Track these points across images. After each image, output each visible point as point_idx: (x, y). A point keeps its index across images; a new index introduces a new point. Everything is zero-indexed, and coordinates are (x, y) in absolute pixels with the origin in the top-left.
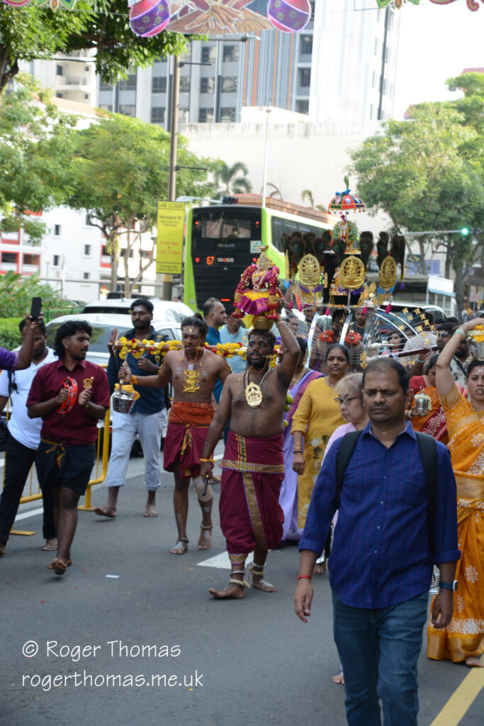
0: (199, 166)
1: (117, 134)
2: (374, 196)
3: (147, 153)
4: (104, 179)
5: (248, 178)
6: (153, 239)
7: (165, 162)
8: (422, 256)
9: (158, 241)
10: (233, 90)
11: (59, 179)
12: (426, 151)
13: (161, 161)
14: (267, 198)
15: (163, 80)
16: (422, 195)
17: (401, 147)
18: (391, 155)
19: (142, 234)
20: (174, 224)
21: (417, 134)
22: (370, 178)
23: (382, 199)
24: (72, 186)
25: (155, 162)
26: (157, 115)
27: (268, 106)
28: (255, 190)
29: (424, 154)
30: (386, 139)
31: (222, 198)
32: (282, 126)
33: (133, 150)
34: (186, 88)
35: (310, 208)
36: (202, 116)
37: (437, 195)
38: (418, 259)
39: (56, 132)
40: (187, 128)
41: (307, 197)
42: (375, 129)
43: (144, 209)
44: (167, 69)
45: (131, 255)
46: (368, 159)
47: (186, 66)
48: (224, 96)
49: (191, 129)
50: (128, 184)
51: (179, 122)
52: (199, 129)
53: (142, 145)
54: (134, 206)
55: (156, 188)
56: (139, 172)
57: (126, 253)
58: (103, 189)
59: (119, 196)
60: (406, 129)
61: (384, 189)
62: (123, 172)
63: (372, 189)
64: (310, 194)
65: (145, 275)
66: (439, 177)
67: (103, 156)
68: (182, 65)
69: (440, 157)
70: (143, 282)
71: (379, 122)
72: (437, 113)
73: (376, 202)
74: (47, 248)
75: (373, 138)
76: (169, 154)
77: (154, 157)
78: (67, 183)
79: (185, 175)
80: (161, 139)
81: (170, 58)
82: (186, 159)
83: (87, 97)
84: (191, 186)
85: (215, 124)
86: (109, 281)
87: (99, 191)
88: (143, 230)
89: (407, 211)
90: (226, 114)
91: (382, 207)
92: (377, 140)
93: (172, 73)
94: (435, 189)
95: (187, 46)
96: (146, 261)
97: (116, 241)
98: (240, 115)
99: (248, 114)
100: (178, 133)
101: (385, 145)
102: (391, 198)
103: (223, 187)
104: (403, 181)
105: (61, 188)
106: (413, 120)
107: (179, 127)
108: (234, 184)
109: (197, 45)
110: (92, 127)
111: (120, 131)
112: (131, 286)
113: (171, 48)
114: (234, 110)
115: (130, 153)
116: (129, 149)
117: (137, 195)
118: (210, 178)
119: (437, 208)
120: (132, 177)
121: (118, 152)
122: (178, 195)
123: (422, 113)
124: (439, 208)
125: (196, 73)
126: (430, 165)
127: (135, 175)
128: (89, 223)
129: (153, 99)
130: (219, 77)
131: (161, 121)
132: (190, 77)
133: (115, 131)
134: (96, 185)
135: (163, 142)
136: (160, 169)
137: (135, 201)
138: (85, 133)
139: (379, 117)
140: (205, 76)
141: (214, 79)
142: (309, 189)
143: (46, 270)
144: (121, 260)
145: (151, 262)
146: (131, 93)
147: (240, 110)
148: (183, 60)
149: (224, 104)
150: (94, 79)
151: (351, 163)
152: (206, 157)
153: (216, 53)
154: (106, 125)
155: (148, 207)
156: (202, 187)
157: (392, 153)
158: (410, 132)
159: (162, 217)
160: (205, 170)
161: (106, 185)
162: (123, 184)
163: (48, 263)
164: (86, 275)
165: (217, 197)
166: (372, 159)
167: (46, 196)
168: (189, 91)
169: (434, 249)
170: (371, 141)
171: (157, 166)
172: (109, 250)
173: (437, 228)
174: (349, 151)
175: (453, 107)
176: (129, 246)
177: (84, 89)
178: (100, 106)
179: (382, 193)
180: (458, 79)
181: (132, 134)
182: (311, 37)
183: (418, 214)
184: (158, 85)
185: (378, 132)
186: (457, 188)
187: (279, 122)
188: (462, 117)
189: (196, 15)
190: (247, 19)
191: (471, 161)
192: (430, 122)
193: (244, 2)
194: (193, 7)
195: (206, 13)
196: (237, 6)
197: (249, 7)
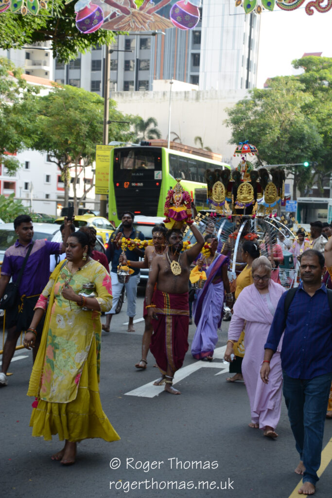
0: (124, 121)
1: (68, 99)
3: (88, 112)
4: (59, 130)
5: (158, 128)
6: (93, 170)
7: (101, 118)
9: (96, 172)
10: (147, 68)
11: (28, 130)
12: (279, 109)
13: (98, 117)
14: (171, 142)
15: (99, 62)
16: (277, 140)
17: (262, 107)
18: (255, 113)
19: (86, 168)
20: (107, 160)
21: (273, 98)
22: (241, 128)
24: (37, 134)
25: (94, 118)
26: (95, 86)
27: (171, 79)
28: (163, 137)
29: (278, 112)
30: (252, 102)
31: (140, 143)
32: (181, 93)
33: (78, 110)
34: (115, 66)
35: (200, 149)
36: (126, 87)
37: (287, 140)
40: (116, 95)
41: (198, 141)
42: (243, 94)
43: (86, 151)
44: (101, 55)
45: (78, 182)
46: (240, 115)
47: (115, 53)
48: (140, 72)
49: (118, 96)
50: (75, 133)
51: (110, 91)
52: (124, 95)
53: (84, 106)
54: (79, 148)
55: (95, 136)
56: (83, 125)
57: (75, 181)
58: (58, 137)
59: (69, 142)
60: (266, 94)
61: (251, 136)
62: (72, 125)
63: (243, 135)
64: (200, 139)
65: (88, 195)
66: (288, 127)
67: (58, 115)
68: (111, 51)
69: (289, 113)
70: (87, 200)
71: (247, 90)
72: (286, 83)
74: (20, 177)
75: (243, 101)
76: (103, 113)
77: (93, 115)
78: (33, 132)
79: (115, 127)
80: (98, 102)
81: (104, 47)
82: (115, 116)
83: (47, 73)
84: (119, 135)
85: (135, 92)
86: (63, 200)
87: (55, 138)
88: (86, 165)
89: (266, 150)
90: (143, 85)
92: (245, 102)
93: (105, 57)
94: (286, 136)
95: (115, 38)
96: (88, 186)
97: (68, 173)
98: (152, 86)
99: (158, 85)
100: (110, 98)
101: (251, 106)
102: (255, 141)
103: (141, 135)
104: (264, 130)
105: (29, 136)
106: (270, 89)
107: (110, 95)
108: (148, 133)
109: (122, 39)
110: (51, 95)
111: (69, 97)
112: (78, 203)
113: (104, 39)
114: (148, 82)
115: (76, 112)
116: (76, 109)
117: (82, 141)
118: (132, 128)
119: (287, 148)
120: (78, 128)
121: (68, 111)
122: (110, 141)
123: (276, 83)
124: (289, 149)
125: (121, 58)
126: (282, 119)
127: (80, 127)
128: (49, 160)
129: (92, 75)
130: (137, 60)
131: (98, 90)
132: (118, 59)
133: (66, 97)
134: (53, 134)
135: (99, 104)
136: (98, 123)
137: (80, 145)
138: (45, 99)
139: (247, 87)
140: (127, 59)
141: (134, 61)
142: (200, 135)
143: (19, 193)
144: (71, 185)
145: (92, 186)
146: (77, 71)
147: (152, 82)
148: (113, 49)
149: (141, 78)
150: (51, 61)
151: (228, 118)
152: (129, 114)
153: (135, 44)
154: (59, 93)
155: (89, 149)
156: (126, 135)
157: (256, 111)
158: (268, 97)
159: (99, 156)
160: (128, 123)
161: (60, 134)
162: (72, 134)
163: (21, 188)
164: (47, 196)
165: (137, 142)
166: (243, 115)
167: (19, 142)
168: (117, 69)
170: (241, 103)
171: (95, 121)
172: (63, 179)
173: (287, 162)
174: (226, 110)
175: (297, 80)
176: (77, 176)
177: (45, 68)
178: (56, 81)
179: (249, 138)
180: (300, 60)
181: (78, 99)
182: (200, 32)
183: (274, 153)
184: (96, 65)
185: (247, 97)
186: (301, 135)
187: (179, 90)
188: (304, 87)
189: (121, 18)
190: (156, 21)
191: (310, 116)
192: (282, 90)
193: (154, 9)
194: (119, 13)
195: (128, 17)
196: (149, 12)
197: (158, 13)
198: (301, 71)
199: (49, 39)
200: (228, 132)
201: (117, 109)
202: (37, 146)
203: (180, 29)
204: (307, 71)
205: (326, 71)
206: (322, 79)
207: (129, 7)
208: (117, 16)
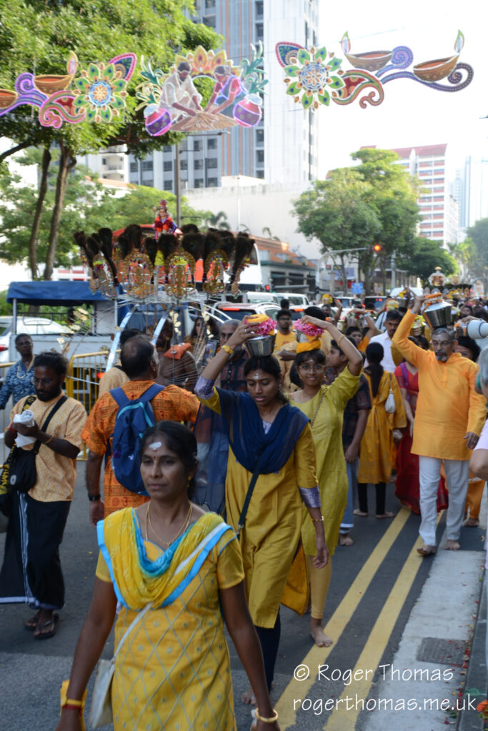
0: (197, 215)
1: (142, 199)
2: (310, 229)
5: (227, 221)
8: (342, 266)
10: (215, 166)
15: (170, 163)
16: (340, 227)
17: (325, 197)
18: (319, 203)
21: (334, 188)
22: (306, 217)
23: (314, 231)
26: (167, 185)
27: (238, 175)
30: (315, 192)
32: (248, 187)
34: (184, 167)
35: (270, 239)
36: (197, 184)
37: (350, 226)
38: (340, 268)
39: (104, 199)
40: (187, 192)
41: (266, 232)
42: (307, 186)
44: (172, 156)
46: (304, 205)
47: (184, 153)
48: (209, 171)
49: (189, 193)
51: (182, 189)
52: (195, 192)
60: (327, 185)
61: (315, 224)
63: (308, 224)
64: (268, 229)
66: (350, 215)
67: (134, 213)
68: (181, 152)
69: (350, 202)
71: (310, 182)
72: (346, 174)
73: (311, 233)
75: (306, 192)
76: (176, 209)
80: (171, 200)
81: (174, 147)
82: (187, 212)
83: (122, 177)
85: (205, 188)
89: (331, 237)
90: (212, 182)
91: (315, 235)
92: (309, 193)
93: (175, 158)
94: (348, 223)
98: (220, 183)
99: (225, 181)
100: (181, 195)
101: (314, 196)
102: (320, 229)
104: (327, 218)
106: (331, 179)
107: (182, 192)
109: (191, 140)
110: (127, 196)
111: (143, 197)
114: (216, 179)
119: (350, 234)
121: (143, 210)
123: (336, 175)
125: (190, 157)
126: (344, 207)
129: (164, 176)
130: (206, 159)
131: (171, 189)
132: (187, 159)
133: (141, 197)
135: (172, 202)
138: (122, 200)
139: (310, 179)
140: (198, 158)
141: (203, 161)
142: (267, 226)
146: (149, 173)
147: (220, 179)
148: (182, 149)
149: (210, 176)
150: (126, 164)
151: (293, 208)
152: (201, 210)
153: (203, 144)
154: (134, 193)
157: (320, 201)
158: (330, 187)
160: (200, 217)
166: (307, 205)
168: (187, 169)
169: (350, 260)
170: (306, 194)
173: (351, 247)
174: (292, 201)
175: (356, 171)
177: (119, 172)
178: (131, 182)
179: (315, 226)
180: (357, 153)
181: (152, 198)
182: (263, 131)
183: (339, 239)
184: (167, 166)
185: (309, 188)
186: (361, 221)
187: (246, 185)
188: (362, 176)
189: (188, 119)
190: (221, 120)
191: (369, 204)
192: (342, 180)
193: (218, 110)
194: (185, 115)
195: (194, 118)
196: (214, 113)
197: (223, 113)
198: (359, 163)
200: (295, 222)
201: (188, 205)
203: (244, 127)
204: (365, 161)
205: (382, 161)
206: (379, 169)
207: (194, 110)
208: (184, 119)
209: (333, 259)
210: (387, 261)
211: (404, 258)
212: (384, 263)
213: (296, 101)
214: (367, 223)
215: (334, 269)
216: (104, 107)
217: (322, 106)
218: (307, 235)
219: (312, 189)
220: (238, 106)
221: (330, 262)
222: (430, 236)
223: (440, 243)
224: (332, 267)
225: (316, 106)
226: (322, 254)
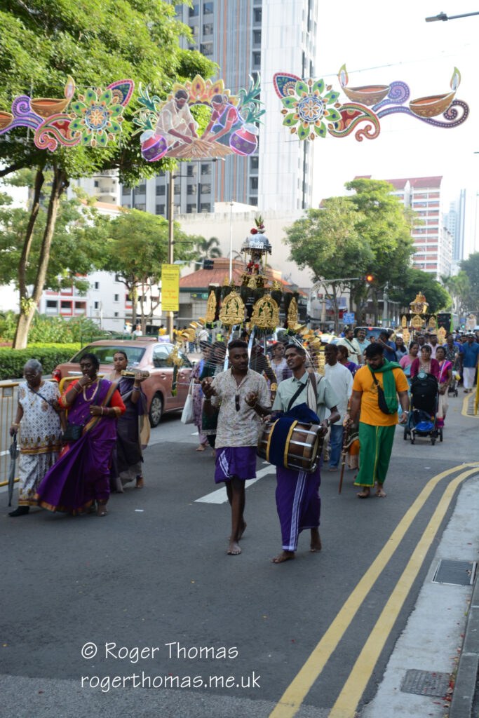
0: (188, 241)
1: (134, 222)
2: (302, 257)
3: (153, 234)
4: (126, 252)
5: (219, 247)
6: (159, 289)
7: (166, 239)
8: (334, 295)
9: (162, 290)
10: (209, 192)
11: (98, 253)
12: (335, 228)
13: (163, 239)
14: (233, 260)
15: (163, 187)
16: (333, 256)
17: (318, 226)
18: (312, 231)
19: (152, 286)
20: (172, 279)
21: (328, 217)
22: (299, 246)
23: (307, 259)
24: (106, 257)
25: (159, 239)
26: (159, 209)
27: (232, 201)
28: (224, 255)
29: (333, 230)
30: (309, 221)
31: (203, 261)
32: (241, 214)
33: (144, 232)
34: (178, 192)
36: (189, 209)
37: (343, 256)
38: (332, 297)
40: (180, 217)
42: (300, 214)
43: (153, 270)
44: (165, 180)
45: (145, 300)
46: (297, 233)
47: (178, 178)
48: (202, 196)
49: (182, 218)
50: (142, 254)
51: (174, 214)
52: (187, 217)
53: (150, 228)
54: (146, 268)
55: (160, 256)
56: (149, 246)
57: (142, 299)
58: (126, 258)
59: (136, 262)
60: (321, 214)
61: (308, 253)
62: (138, 247)
63: (301, 252)
65: (155, 312)
66: (343, 245)
67: (125, 237)
68: (175, 177)
69: (344, 231)
70: (154, 317)
71: (303, 210)
72: (340, 204)
73: (304, 261)
74: (90, 297)
75: (300, 220)
76: (168, 234)
77: (158, 236)
79: (179, 247)
80: (163, 224)
81: (167, 172)
82: (179, 236)
83: (114, 199)
84: (183, 255)
85: (197, 213)
86: (131, 318)
87: (122, 259)
88: (153, 283)
89: (323, 266)
90: (205, 207)
91: (308, 264)
92: (303, 221)
93: (168, 182)
94: (341, 252)
95: (178, 165)
96: (155, 304)
97: (135, 291)
98: (213, 208)
99: (219, 207)
100: (174, 220)
101: (308, 225)
102: (313, 258)
103: (203, 254)
104: (320, 247)
105: (100, 259)
106: (325, 209)
107: (174, 218)
108: (211, 252)
109: (184, 165)
110: (118, 219)
111: (136, 221)
112: (145, 320)
113: (167, 166)
114: (209, 204)
115: (143, 234)
116: (142, 232)
117: (148, 261)
118: (195, 248)
119: (343, 264)
120: (144, 249)
121: (135, 234)
122: (174, 260)
123: (330, 204)
125: (184, 182)
126: (337, 237)
127: (146, 248)
128: (117, 280)
129: (156, 199)
130: (199, 184)
131: (163, 213)
132: (181, 184)
133: (132, 220)
134: (121, 256)
135: (164, 226)
136: (163, 243)
137: (147, 265)
138: (114, 223)
139: (303, 207)
140: (190, 184)
141: (196, 186)
143: (90, 311)
144: (138, 303)
145: (158, 304)
146: (143, 196)
147: (213, 204)
148: (176, 175)
149: (203, 201)
150: (119, 187)
151: (286, 236)
152: (192, 235)
153: (197, 169)
154: (125, 217)
155: (155, 269)
156: (190, 254)
157: (313, 229)
158: (324, 216)
159: (164, 274)
160: (192, 243)
161: (128, 255)
162: (139, 255)
163: (91, 307)
164: (116, 314)
165: (200, 261)
166: (300, 234)
167: (89, 265)
168: (180, 193)
169: (342, 290)
170: (297, 222)
171: (160, 242)
172: (131, 297)
173: (343, 277)
174: (284, 229)
175: (350, 200)
176: (144, 294)
177: (112, 195)
178: (123, 206)
179: (307, 255)
180: (352, 182)
181: (143, 222)
182: (257, 158)
183: (331, 268)
184: (160, 190)
185: (303, 216)
186: (355, 251)
187: (239, 211)
188: (356, 207)
189: (184, 146)
190: (217, 148)
191: (363, 234)
192: (336, 209)
193: (215, 138)
194: (182, 142)
195: (190, 145)
196: (210, 141)
197: (218, 141)
198: (353, 192)
199: (116, 167)
200: (287, 250)
201: (181, 230)
202: (106, 268)
203: (239, 155)
204: (359, 192)
205: (377, 192)
206: (373, 199)
207: (191, 137)
208: (180, 145)
209: (325, 289)
210: (379, 292)
211: (396, 290)
212: (376, 294)
213: (292, 132)
214: (361, 254)
215: (326, 298)
216: (100, 131)
217: (318, 139)
218: (299, 264)
219: (306, 217)
220: (235, 135)
221: (322, 291)
222: (423, 268)
223: (434, 275)
224: (324, 296)
225: (313, 137)
226: (314, 282)
